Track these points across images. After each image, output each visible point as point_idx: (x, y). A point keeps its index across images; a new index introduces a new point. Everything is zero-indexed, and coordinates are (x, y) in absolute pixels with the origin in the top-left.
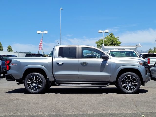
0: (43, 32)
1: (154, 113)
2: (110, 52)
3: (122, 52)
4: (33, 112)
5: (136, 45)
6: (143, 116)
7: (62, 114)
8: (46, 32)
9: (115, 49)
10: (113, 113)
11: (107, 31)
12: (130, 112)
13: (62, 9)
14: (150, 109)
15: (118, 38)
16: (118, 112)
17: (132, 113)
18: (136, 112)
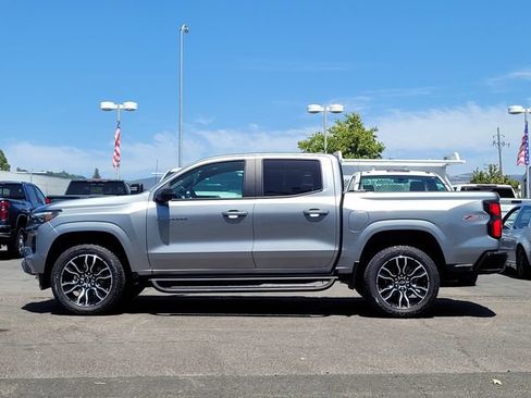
0: (121, 107)
1: (525, 375)
2: (362, 177)
3: (401, 179)
4: (146, 369)
5: (445, 159)
6: (496, 381)
7: (241, 375)
8: (131, 105)
9: (377, 168)
10: (400, 372)
11: (338, 107)
12: (451, 371)
13: (186, 31)
14: (510, 362)
15: (374, 134)
16: (416, 372)
17: (461, 375)
18: (471, 370)
